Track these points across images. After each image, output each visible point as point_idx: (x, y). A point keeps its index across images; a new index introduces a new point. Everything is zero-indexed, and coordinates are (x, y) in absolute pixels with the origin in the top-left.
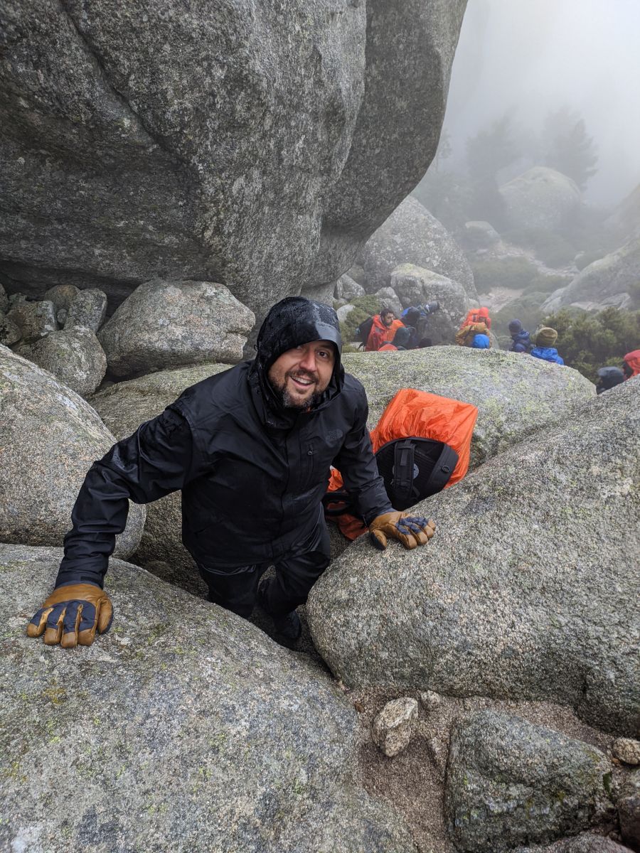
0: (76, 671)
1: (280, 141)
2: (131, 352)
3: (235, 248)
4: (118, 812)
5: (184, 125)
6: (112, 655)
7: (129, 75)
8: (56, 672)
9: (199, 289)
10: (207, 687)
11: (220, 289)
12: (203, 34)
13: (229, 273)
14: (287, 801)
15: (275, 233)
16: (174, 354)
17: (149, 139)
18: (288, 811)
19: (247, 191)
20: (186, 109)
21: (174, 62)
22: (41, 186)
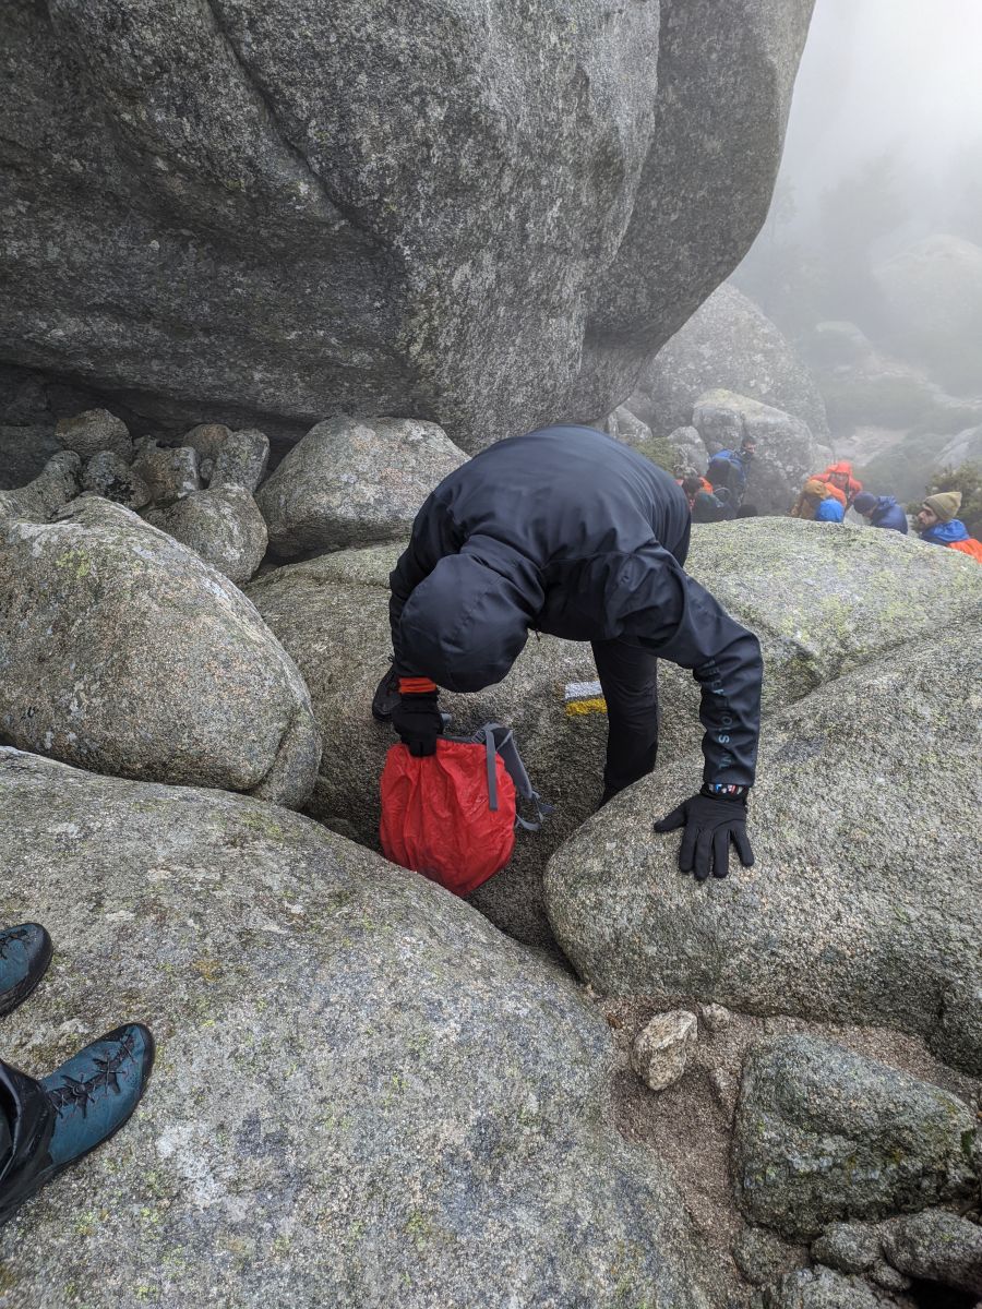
0: (234, 941)
1: (525, 209)
2: (302, 521)
3: (454, 369)
4: (287, 1120)
5: (385, 191)
6: (280, 924)
7: (308, 120)
8: (208, 940)
9: (400, 430)
10: (405, 974)
11: (431, 430)
12: (415, 57)
13: (445, 405)
14: (510, 1133)
15: (514, 345)
16: (363, 525)
17: (335, 212)
18: (511, 1147)
19: (473, 284)
20: (388, 167)
21: (373, 98)
22: (181, 281)
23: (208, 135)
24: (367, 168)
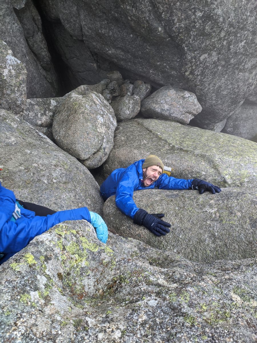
0: (36, 180)
1: (230, 42)
3: (201, 81)
5: (179, 33)
7: (162, 12)
9: (183, 93)
10: (60, 199)
11: (192, 95)
13: (198, 90)
15: (224, 78)
17: (167, 36)
19: (208, 60)
20: (181, 27)
21: (180, 9)
22: (135, 45)
23: (138, 13)
24: (175, 26)
